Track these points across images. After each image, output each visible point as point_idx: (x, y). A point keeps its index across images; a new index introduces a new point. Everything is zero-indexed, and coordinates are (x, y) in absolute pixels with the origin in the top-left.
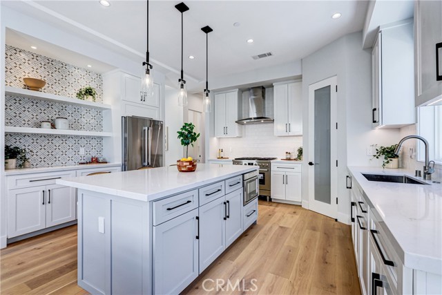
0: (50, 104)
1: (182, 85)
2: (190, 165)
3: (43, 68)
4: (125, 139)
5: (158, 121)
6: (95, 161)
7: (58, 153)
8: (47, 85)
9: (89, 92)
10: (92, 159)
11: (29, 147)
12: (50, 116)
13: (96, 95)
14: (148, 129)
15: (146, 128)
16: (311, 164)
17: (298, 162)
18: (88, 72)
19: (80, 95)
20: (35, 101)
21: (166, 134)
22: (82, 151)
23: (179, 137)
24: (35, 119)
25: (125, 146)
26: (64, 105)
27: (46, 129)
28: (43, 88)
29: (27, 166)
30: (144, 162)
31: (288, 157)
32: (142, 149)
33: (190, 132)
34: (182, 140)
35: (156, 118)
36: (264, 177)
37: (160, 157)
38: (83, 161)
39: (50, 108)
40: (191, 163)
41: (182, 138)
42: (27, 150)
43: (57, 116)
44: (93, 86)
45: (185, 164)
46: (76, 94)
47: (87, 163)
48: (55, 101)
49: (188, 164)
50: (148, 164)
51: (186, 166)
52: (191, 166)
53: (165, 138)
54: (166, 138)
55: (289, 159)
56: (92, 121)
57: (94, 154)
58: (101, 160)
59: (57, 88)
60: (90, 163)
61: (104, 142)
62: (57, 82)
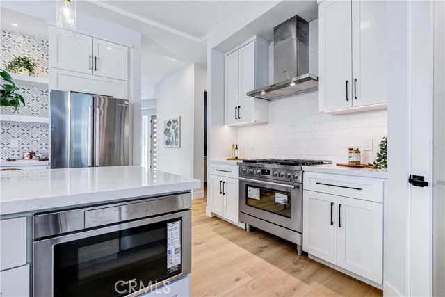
6: (28, 156)
13: (40, 69)
15: (90, 109)
16: (418, 181)
17: (380, 172)
31: (354, 159)
35: (117, 95)
36: (289, 200)
38: (16, 157)
55: (357, 165)
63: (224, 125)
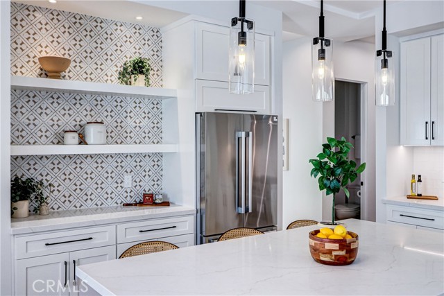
0: (78, 98)
1: (322, 52)
2: (341, 249)
3: (67, 34)
4: (202, 154)
5: (268, 117)
6: (148, 200)
7: (89, 186)
8: (73, 64)
9: (139, 68)
10: (145, 195)
11: (49, 178)
12: (78, 119)
13: (151, 72)
14: (247, 135)
15: (243, 134)
18: (137, 28)
19: (124, 76)
20: (56, 95)
21: (285, 135)
22: (128, 181)
23: (315, 172)
24: (56, 127)
25: (202, 169)
26: (98, 97)
27: (71, 147)
28: (67, 71)
29: (44, 212)
30: (239, 205)
32: (235, 166)
33: (340, 163)
34: (321, 180)
35: (263, 110)
37: (273, 186)
38: (129, 200)
39: (78, 106)
40: (342, 243)
41: (320, 175)
42: (45, 183)
43: (89, 119)
44: (146, 54)
45: (328, 246)
46: (117, 75)
47: (136, 205)
48: (86, 93)
49: (336, 246)
50: (247, 210)
51: (330, 252)
52: (343, 253)
53: (282, 144)
54: (285, 144)
56: (145, 122)
57: (147, 186)
58: (159, 200)
59: (89, 66)
60: (141, 204)
61: (164, 162)
62: (88, 55)
63: (399, 144)
